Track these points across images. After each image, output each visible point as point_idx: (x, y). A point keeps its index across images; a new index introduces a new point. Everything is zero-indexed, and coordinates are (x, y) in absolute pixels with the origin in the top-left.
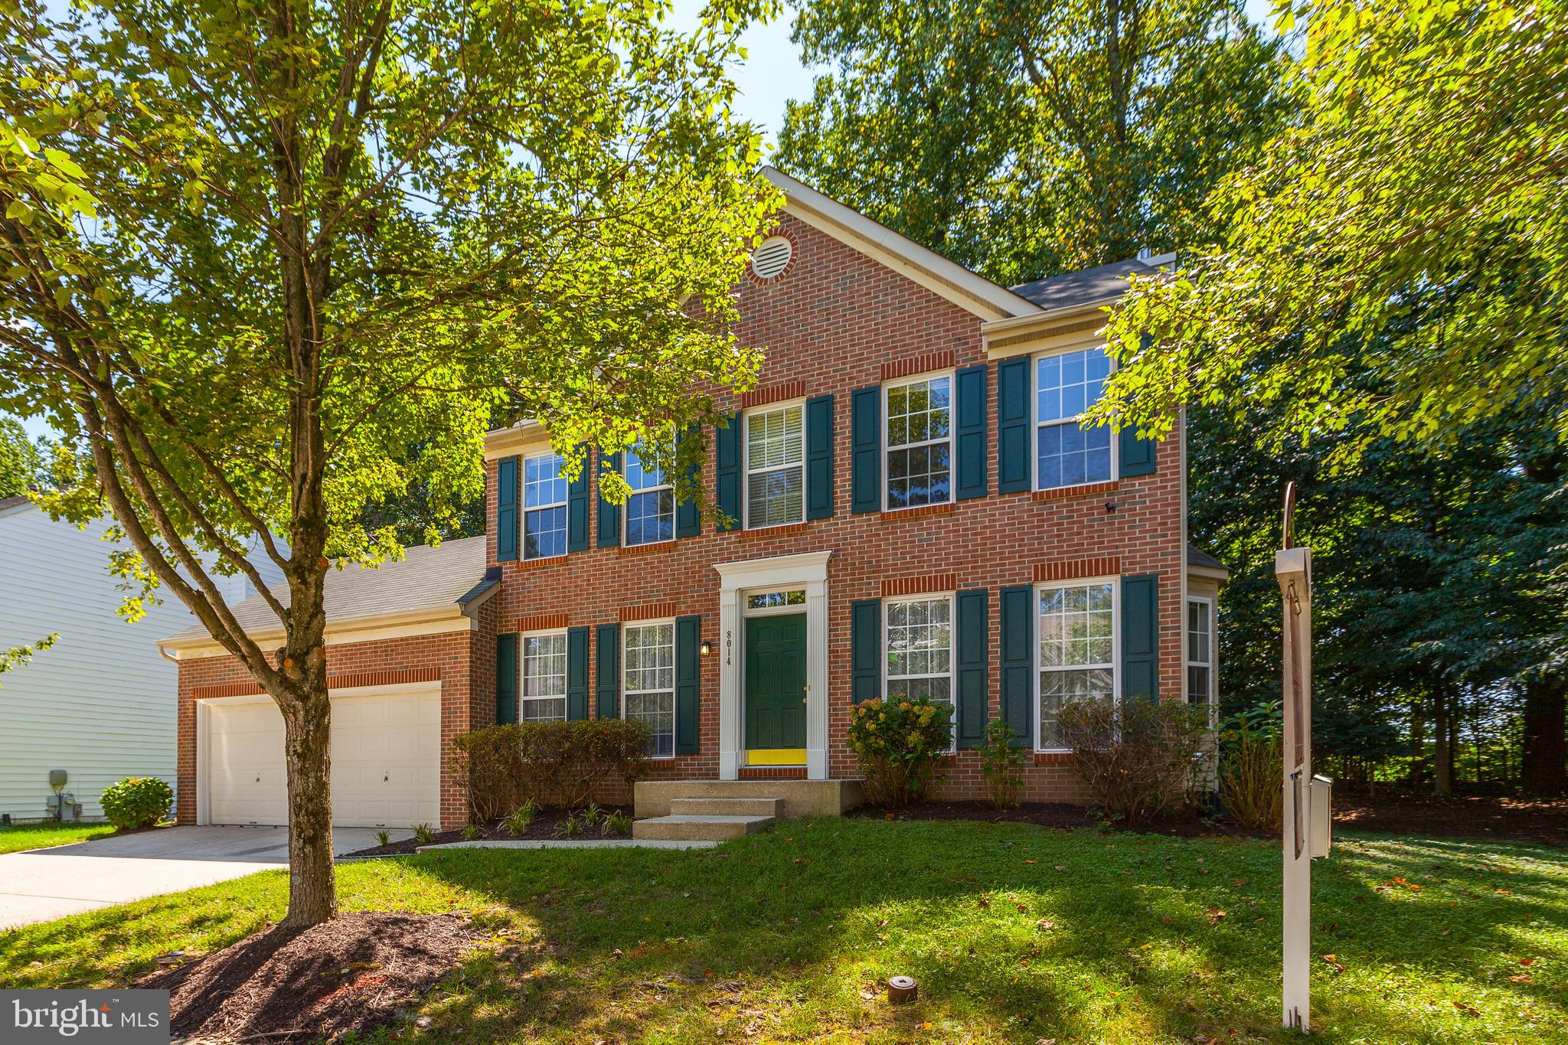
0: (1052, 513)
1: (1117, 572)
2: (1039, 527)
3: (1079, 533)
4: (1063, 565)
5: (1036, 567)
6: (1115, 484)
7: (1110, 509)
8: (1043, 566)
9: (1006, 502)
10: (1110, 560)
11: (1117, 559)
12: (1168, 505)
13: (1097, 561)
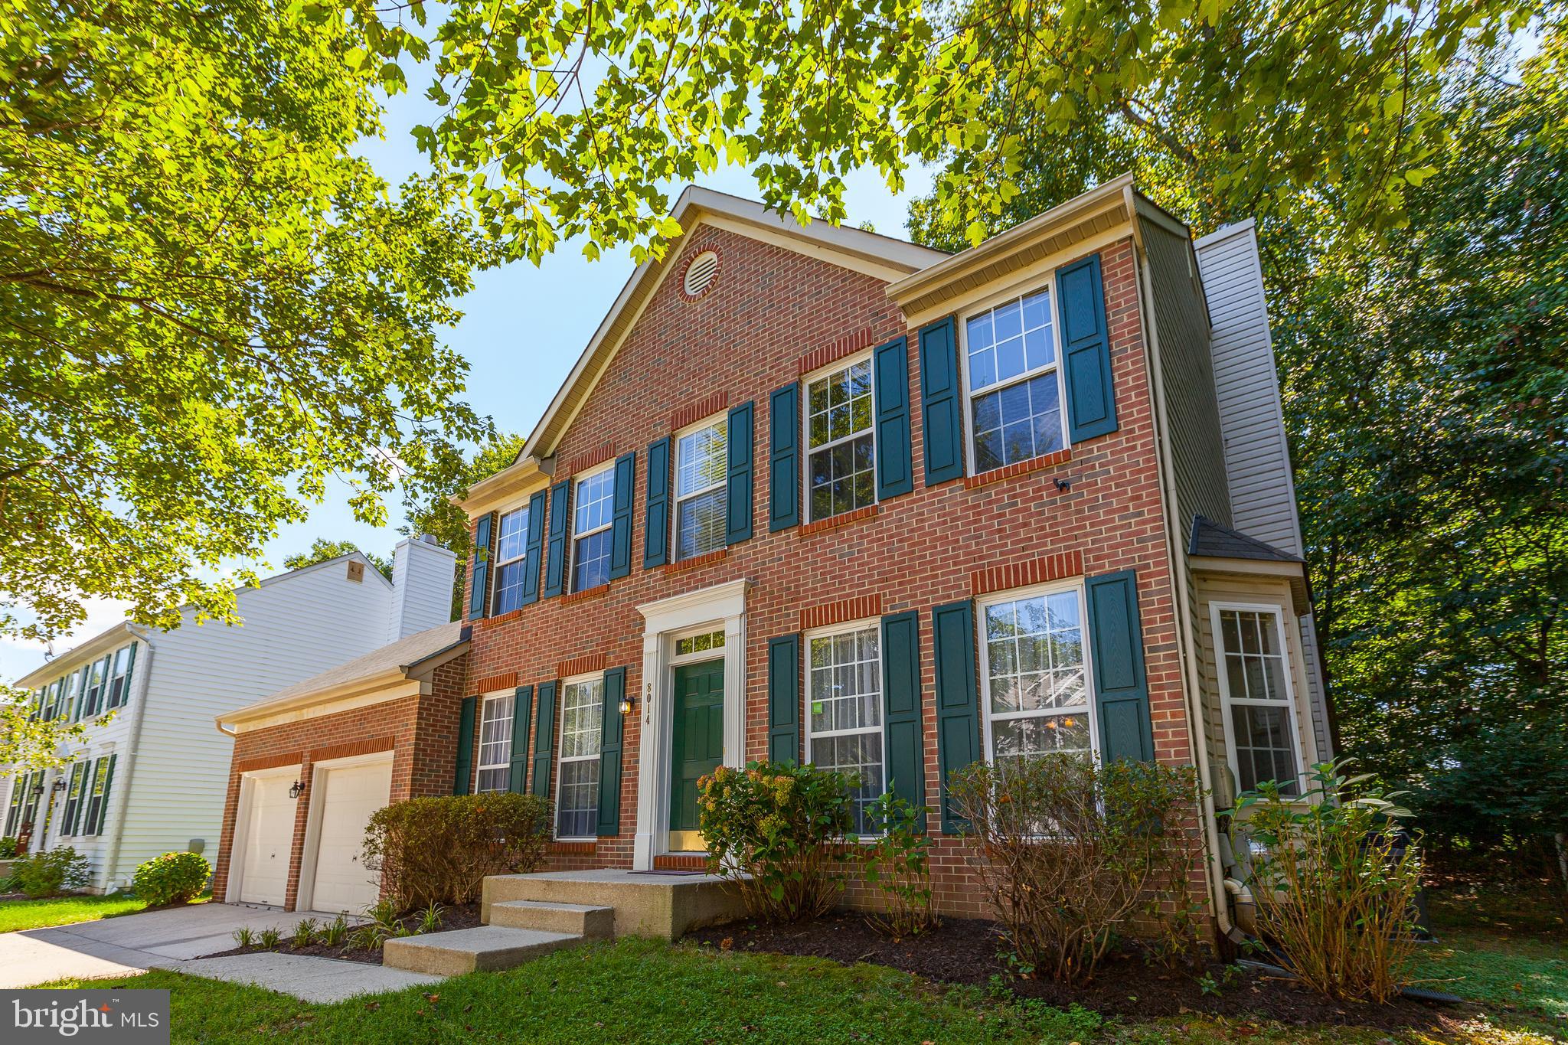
0: (990, 503)
1: (1079, 573)
2: (975, 522)
3: (1025, 525)
4: (1007, 569)
5: (974, 576)
6: (1067, 453)
7: (1063, 487)
8: (982, 574)
9: (935, 495)
10: (1068, 556)
11: (1078, 554)
12: (1140, 471)
13: (1051, 559)
